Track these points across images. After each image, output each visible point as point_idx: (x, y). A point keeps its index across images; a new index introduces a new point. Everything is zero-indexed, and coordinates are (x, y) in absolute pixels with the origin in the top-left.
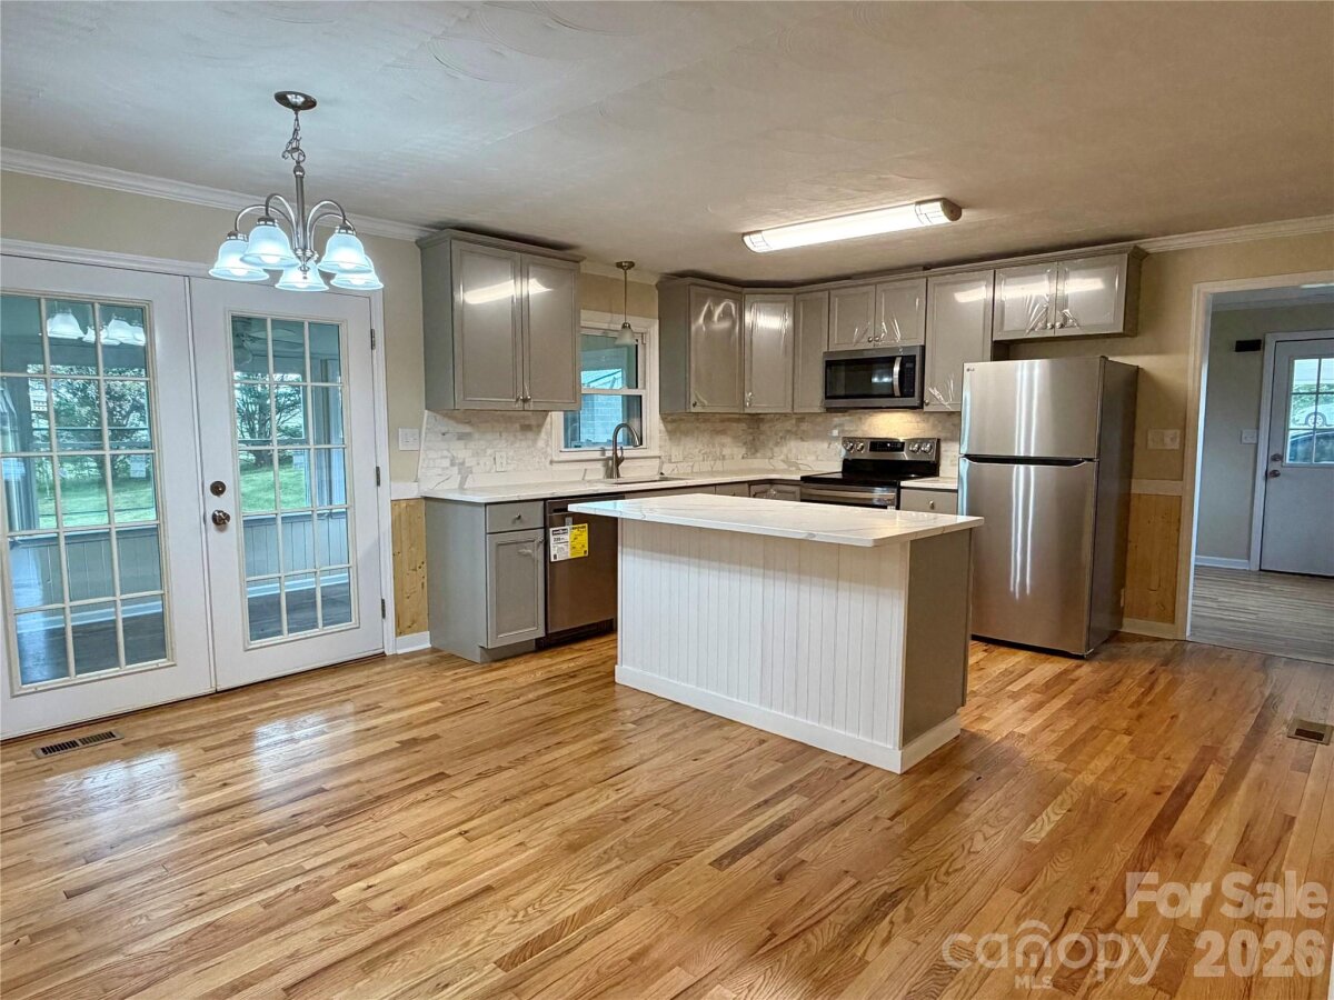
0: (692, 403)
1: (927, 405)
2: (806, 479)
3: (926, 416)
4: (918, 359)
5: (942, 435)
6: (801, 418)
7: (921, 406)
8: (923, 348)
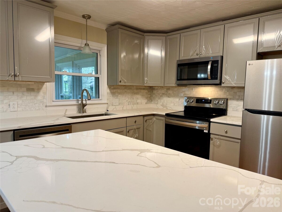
0: (119, 81)
1: (223, 83)
2: (167, 115)
3: (222, 88)
4: (219, 62)
5: (228, 97)
6: (168, 88)
7: (220, 84)
8: (222, 57)
